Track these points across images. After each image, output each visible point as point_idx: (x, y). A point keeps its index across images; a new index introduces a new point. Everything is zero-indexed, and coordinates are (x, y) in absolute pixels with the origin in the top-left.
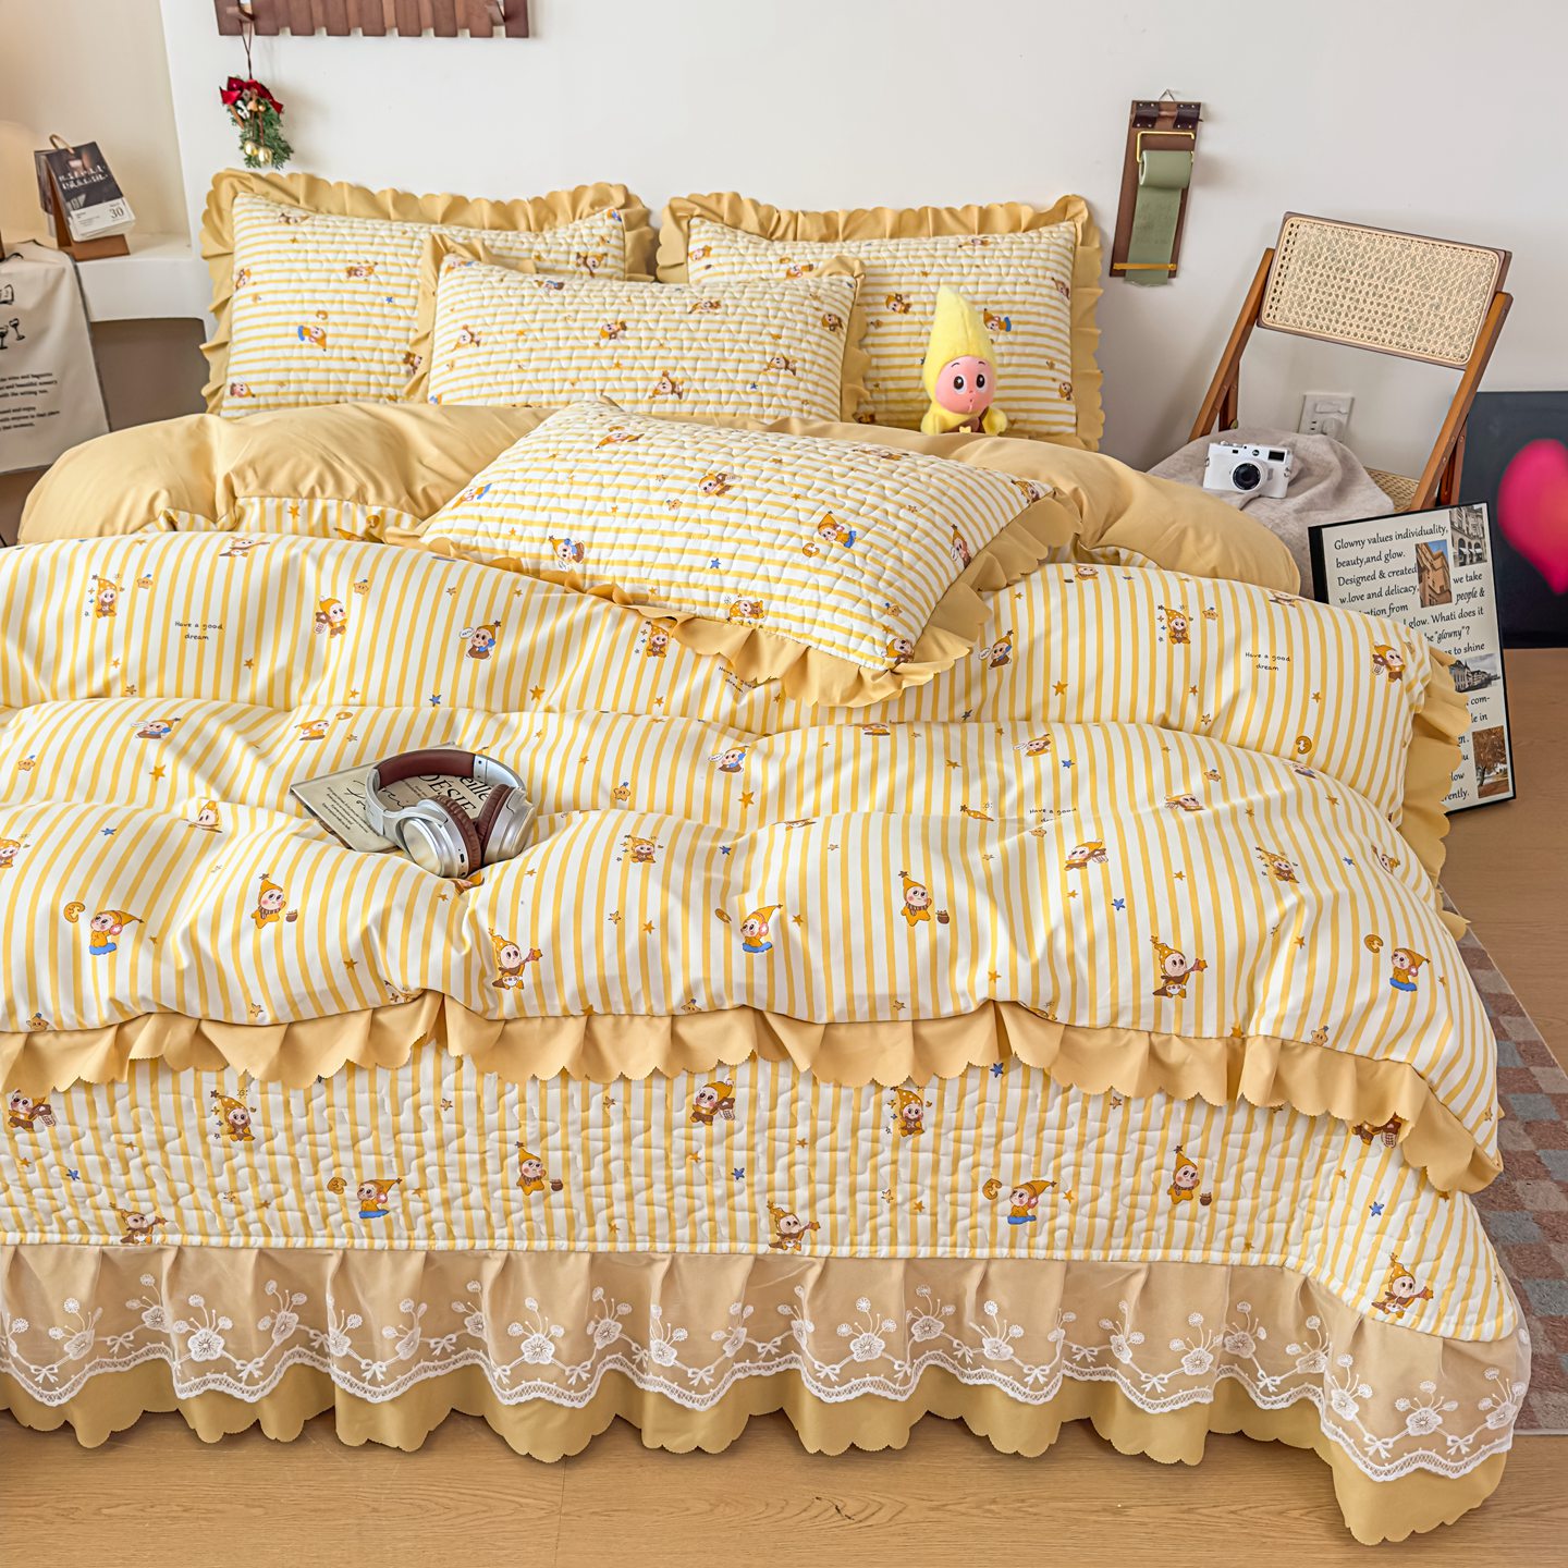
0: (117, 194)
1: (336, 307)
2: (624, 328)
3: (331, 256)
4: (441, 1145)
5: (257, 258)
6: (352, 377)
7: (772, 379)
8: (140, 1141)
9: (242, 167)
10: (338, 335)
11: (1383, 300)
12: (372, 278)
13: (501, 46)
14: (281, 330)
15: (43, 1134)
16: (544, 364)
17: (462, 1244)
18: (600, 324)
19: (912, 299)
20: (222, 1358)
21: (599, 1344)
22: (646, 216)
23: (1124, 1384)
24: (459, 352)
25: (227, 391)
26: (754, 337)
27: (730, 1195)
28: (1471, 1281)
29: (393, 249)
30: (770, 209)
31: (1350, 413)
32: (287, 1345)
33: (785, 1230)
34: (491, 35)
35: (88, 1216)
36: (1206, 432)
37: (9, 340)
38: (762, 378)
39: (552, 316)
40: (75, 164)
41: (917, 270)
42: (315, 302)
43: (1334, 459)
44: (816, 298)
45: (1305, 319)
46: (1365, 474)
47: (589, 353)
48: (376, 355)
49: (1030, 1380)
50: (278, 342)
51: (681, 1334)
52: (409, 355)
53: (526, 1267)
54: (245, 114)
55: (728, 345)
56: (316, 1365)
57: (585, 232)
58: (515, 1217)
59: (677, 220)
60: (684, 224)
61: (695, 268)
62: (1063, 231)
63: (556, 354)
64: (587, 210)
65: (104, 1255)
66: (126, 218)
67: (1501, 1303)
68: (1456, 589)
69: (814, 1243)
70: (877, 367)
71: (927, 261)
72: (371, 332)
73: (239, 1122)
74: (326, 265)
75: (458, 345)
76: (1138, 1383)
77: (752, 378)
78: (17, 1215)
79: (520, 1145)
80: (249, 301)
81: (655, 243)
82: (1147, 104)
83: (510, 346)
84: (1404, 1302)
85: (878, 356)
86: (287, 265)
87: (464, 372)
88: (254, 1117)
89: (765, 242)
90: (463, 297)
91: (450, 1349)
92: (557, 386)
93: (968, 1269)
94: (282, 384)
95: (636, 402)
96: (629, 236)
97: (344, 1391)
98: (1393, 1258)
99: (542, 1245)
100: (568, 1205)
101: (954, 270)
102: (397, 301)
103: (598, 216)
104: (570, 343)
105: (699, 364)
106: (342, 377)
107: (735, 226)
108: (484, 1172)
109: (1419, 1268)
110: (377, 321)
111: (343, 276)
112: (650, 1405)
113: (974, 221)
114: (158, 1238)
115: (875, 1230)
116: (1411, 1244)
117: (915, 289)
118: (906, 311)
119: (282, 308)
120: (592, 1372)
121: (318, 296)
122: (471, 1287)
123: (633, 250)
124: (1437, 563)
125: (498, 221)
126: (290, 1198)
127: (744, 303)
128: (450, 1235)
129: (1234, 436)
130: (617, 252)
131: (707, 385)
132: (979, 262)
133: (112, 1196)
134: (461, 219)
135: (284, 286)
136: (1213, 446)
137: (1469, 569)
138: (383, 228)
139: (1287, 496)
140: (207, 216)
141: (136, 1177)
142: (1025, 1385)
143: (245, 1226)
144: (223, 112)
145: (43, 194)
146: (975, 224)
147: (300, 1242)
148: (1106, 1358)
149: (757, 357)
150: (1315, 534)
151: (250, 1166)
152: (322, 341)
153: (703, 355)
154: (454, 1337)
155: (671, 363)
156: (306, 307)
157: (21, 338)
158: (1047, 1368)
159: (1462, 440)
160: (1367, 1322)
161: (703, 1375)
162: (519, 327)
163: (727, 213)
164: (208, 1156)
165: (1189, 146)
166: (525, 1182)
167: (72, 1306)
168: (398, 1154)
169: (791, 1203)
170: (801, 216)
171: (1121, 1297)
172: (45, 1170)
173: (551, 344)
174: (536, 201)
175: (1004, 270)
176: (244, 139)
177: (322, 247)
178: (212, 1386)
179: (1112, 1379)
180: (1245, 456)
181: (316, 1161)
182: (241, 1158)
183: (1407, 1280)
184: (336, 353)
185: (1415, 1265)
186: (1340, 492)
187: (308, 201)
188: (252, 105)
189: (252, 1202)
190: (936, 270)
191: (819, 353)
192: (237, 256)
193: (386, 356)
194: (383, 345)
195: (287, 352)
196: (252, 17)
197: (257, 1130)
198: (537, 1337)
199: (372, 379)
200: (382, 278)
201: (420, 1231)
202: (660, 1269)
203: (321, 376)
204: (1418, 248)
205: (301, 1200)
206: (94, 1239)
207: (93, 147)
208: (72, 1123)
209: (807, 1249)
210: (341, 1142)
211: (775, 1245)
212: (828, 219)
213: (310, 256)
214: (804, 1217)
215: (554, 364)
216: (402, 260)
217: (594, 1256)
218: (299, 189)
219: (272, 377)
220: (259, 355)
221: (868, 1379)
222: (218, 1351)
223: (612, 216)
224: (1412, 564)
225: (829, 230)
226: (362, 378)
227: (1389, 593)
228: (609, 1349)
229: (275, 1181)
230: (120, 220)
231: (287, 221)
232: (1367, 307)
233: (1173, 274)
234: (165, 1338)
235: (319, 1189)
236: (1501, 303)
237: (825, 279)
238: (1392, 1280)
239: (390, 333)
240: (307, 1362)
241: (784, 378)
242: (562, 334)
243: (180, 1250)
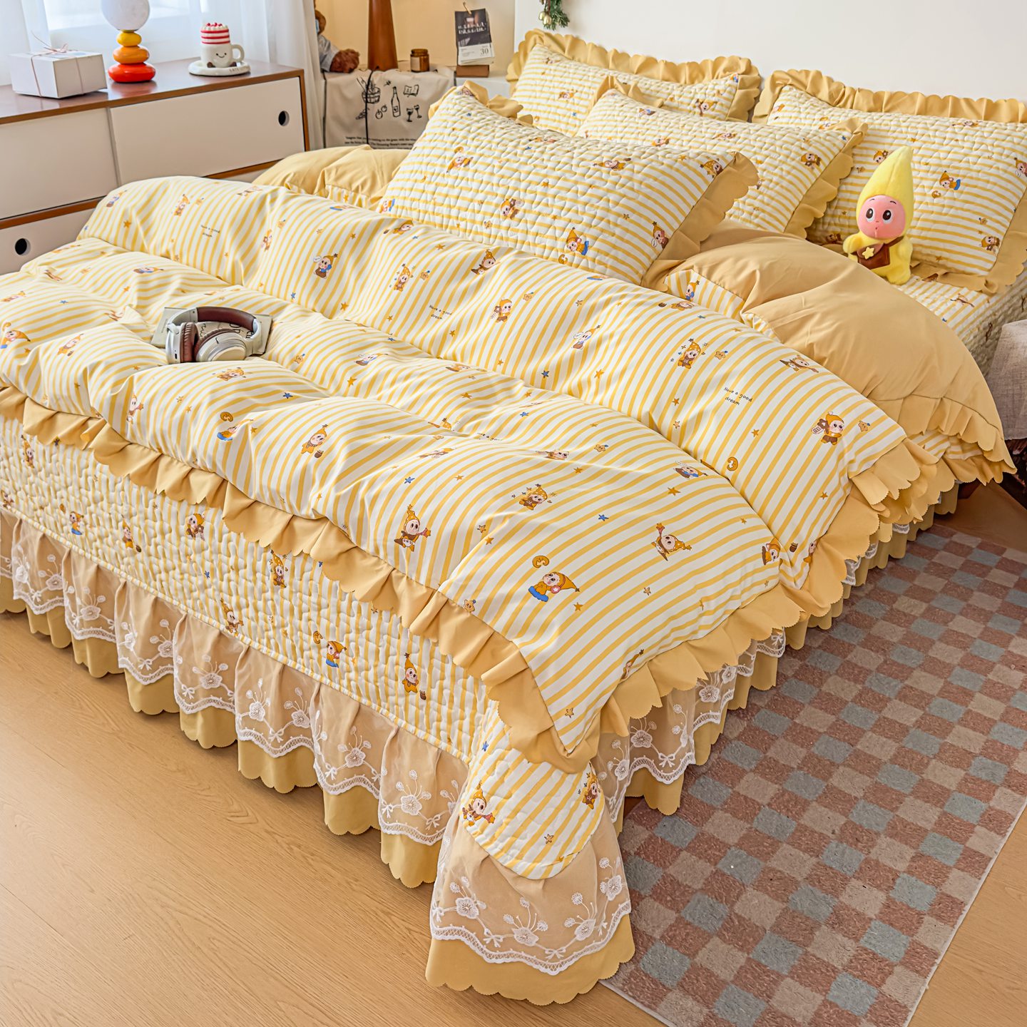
0: (488, 41)
1: (545, 115)
2: (668, 143)
3: (557, 85)
4: (96, 502)
12: (571, 100)
22: (757, 81)
27: (205, 586)
29: (590, 84)
33: (230, 620)
37: (412, 117)
39: (633, 130)
40: (471, 20)
41: (910, 137)
42: (538, 110)
44: (808, 142)
57: (710, 87)
59: (774, 86)
60: (778, 89)
61: (771, 118)
64: (721, 74)
66: (489, 55)
69: (242, 634)
73: (29, 456)
74: (553, 90)
79: (122, 516)
84: (476, 817)
85: (851, 192)
88: (34, 456)
89: (828, 107)
90: (597, 114)
96: (739, 92)
100: (144, 563)
102: (578, 116)
103: (725, 78)
107: (812, 94)
108: (111, 525)
109: (492, 798)
111: (557, 97)
114: (13, 510)
121: (539, 107)
123: (739, 101)
125: (667, 76)
126: (49, 508)
128: (104, 559)
130: (725, 102)
132: (959, 137)
135: (526, 100)
140: (515, 57)
143: (38, 517)
147: (55, 536)
151: (35, 483)
157: (419, 117)
163: (808, 85)
164: (22, 471)
166: (126, 540)
168: (81, 501)
169: (230, 604)
170: (858, 93)
174: (693, 65)
175: (976, 146)
177: (556, 78)
178: (22, 597)
181: (55, 491)
182: (32, 477)
183: (482, 803)
185: (490, 794)
187: (570, 52)
189: (38, 504)
190: (924, 138)
192: (519, 81)
197: (35, 463)
200: (577, 101)
201: (94, 551)
205: (53, 511)
209: (240, 637)
210: (62, 484)
211: (227, 627)
213: (547, 83)
214: (237, 615)
216: (591, 91)
217: (156, 598)
222: (25, 580)
223: (733, 79)
225: (877, 104)
229: (43, 495)
230: (485, 56)
231: (548, 62)
235: (58, 508)
237: (828, 131)
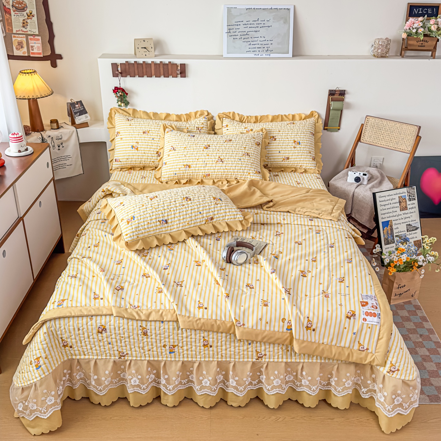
0: (86, 113)
1: (140, 141)
2: (209, 146)
3: (139, 129)
4: (187, 337)
5: (121, 129)
6: (144, 157)
7: (244, 158)
8: (125, 336)
9: (118, 107)
10: (141, 148)
11: (390, 137)
12: (149, 134)
13: (179, 79)
14: (128, 146)
15: (104, 335)
16: (191, 155)
17: (190, 359)
18: (204, 145)
19: (276, 137)
20: (138, 384)
21: (218, 381)
22: (212, 117)
23: (333, 390)
24: (171, 152)
25: (114, 160)
26: (240, 148)
27: (248, 349)
28: (407, 367)
29: (153, 127)
30: (242, 115)
31: (383, 162)
32: (152, 382)
33: (259, 356)
34: (177, 77)
35: (112, 352)
36: (347, 167)
37: (61, 147)
38: (242, 158)
39: (192, 144)
40: (77, 106)
41: (278, 130)
42: (135, 140)
43: (378, 175)
44: (254, 138)
45: (371, 141)
46: (386, 179)
47: (201, 152)
48: (150, 152)
49: (312, 389)
50: (127, 149)
51: (237, 378)
52: (157, 152)
53: (203, 365)
54: (119, 95)
55: (234, 150)
56: (157, 386)
57: (198, 122)
58: (202, 353)
59: (220, 118)
60: (222, 119)
61: (224, 130)
62: (312, 120)
63: (193, 153)
64: (199, 116)
65: (114, 361)
67: (414, 372)
68: (408, 207)
69: (265, 359)
70: (268, 154)
71: (280, 128)
72: (149, 147)
73: (145, 332)
74: (138, 131)
75: (170, 151)
76: (336, 389)
77: (240, 158)
78: (97, 352)
79: (203, 337)
80: (120, 139)
81: (215, 124)
82: (332, 90)
83: (183, 151)
84: (393, 372)
85: (268, 151)
86: (129, 131)
87: (172, 157)
88: (149, 331)
89: (241, 123)
90: (171, 139)
91: (186, 383)
92: (194, 160)
93: (299, 364)
94: (127, 159)
95: (213, 164)
96: (209, 122)
97: (163, 391)
98: (391, 362)
99: (207, 359)
100: (213, 351)
101: (286, 130)
102: (155, 139)
103: (201, 118)
104: (197, 150)
105: (227, 155)
106: (142, 157)
107: (234, 120)
108: (196, 343)
109: (397, 364)
110: (150, 144)
111: (142, 133)
112: (230, 395)
113: (291, 117)
114: (126, 358)
115: (278, 356)
116: (395, 359)
117: (277, 135)
118: (275, 140)
119: (128, 141)
120: (217, 387)
121: (136, 138)
122: (191, 369)
123: (210, 125)
124: (404, 201)
125: (177, 119)
126: (155, 349)
127: (237, 140)
128: (188, 357)
129: (354, 168)
130: (206, 126)
131: (229, 160)
132: (292, 128)
133: (117, 348)
134: (168, 119)
135: (128, 136)
136: (350, 173)
137: (412, 202)
138: (151, 122)
139: (368, 184)
140: (109, 119)
141: (123, 344)
142: (311, 390)
143: (145, 355)
144: (113, 95)
145: (68, 113)
146: (291, 119)
147: (156, 359)
148: (329, 384)
149: (241, 153)
150: (374, 194)
151: (147, 342)
152: (137, 149)
153: (228, 152)
154: (187, 380)
155: (220, 154)
156: (133, 141)
157: (63, 147)
158: (316, 386)
159: (410, 170)
160: (386, 376)
161: (241, 388)
162: (185, 146)
163: (231, 117)
164: (138, 340)
165: (343, 100)
166: (204, 345)
167: (107, 372)
168: (178, 339)
169: (261, 350)
170: (249, 117)
171: (333, 370)
172: (104, 342)
173: (192, 150)
174: (186, 115)
175: (298, 130)
176: (118, 101)
177: (137, 127)
178: (135, 390)
179: (330, 389)
180: (357, 175)
181: (161, 341)
182: (145, 340)
183: (394, 367)
184: (140, 152)
185: (396, 364)
186: (380, 183)
187: (133, 115)
188: (120, 93)
189: (147, 350)
190: (282, 130)
191: (255, 151)
192: (116, 128)
193: (152, 152)
194: (151, 150)
195: (129, 152)
196: (121, 73)
197: (149, 334)
198: (206, 380)
199: (149, 158)
200: (151, 134)
201: (181, 356)
202: (232, 364)
203: (137, 157)
204: (398, 125)
205: (157, 349)
206: (112, 358)
207: (81, 101)
208: (111, 332)
209: (264, 360)
210: (166, 337)
211: (257, 359)
212: (256, 117)
213: (134, 129)
214: (263, 353)
215: (193, 155)
216: (156, 130)
217: (218, 361)
218: (131, 112)
219: (125, 157)
220: (122, 152)
221: (277, 389)
222: (137, 383)
223: (204, 118)
224: (398, 201)
225: (257, 120)
226: (146, 157)
227: (392, 208)
228: (220, 382)
229: (152, 345)
230: (87, 119)
231: (128, 120)
232: (386, 138)
233: (339, 129)
234: (126, 380)
235: (161, 347)
236: (418, 138)
237: (256, 133)
238: (391, 367)
239: (153, 147)
240: (155, 385)
241: (247, 157)
242: (195, 148)
243: (131, 361)
